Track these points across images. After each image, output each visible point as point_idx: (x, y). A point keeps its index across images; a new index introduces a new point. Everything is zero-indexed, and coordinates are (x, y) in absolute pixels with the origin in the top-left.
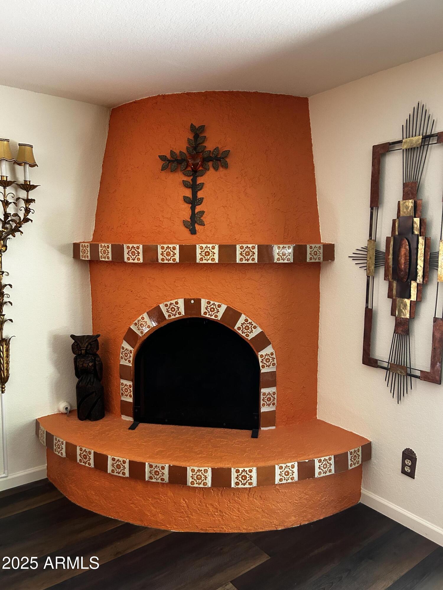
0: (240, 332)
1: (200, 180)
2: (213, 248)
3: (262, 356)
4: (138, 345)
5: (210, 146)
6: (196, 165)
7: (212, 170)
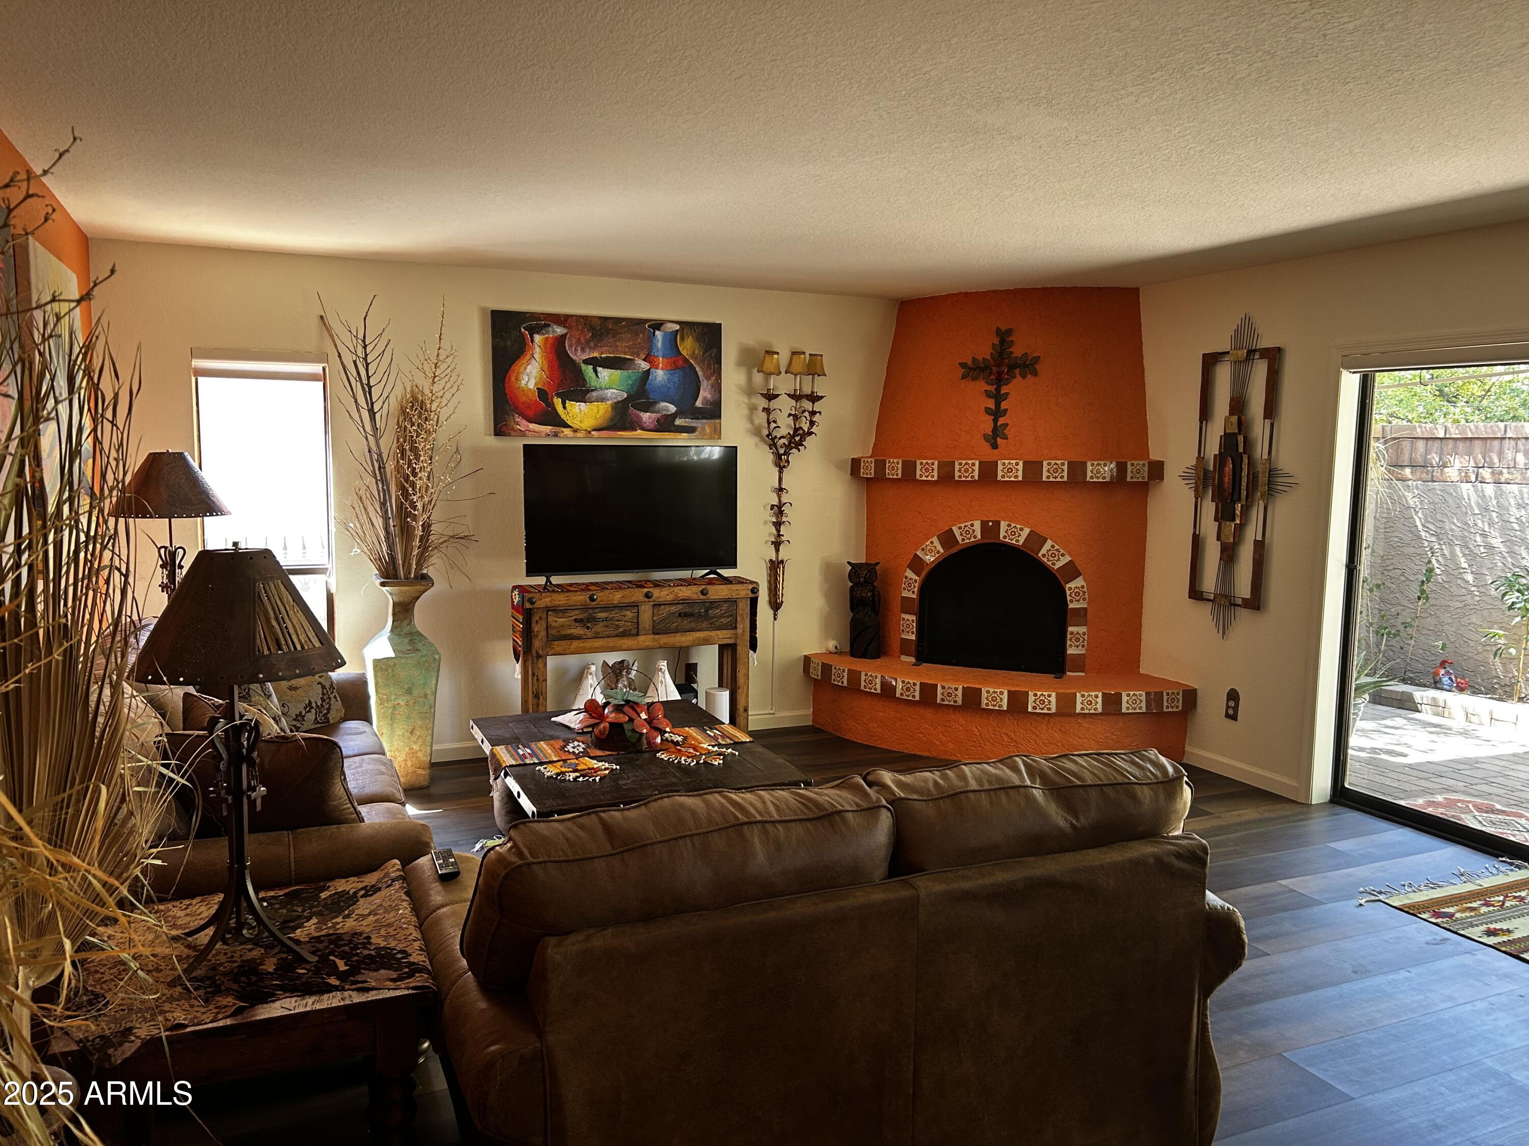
0: (1045, 560)
1: (1004, 390)
2: (1017, 464)
3: (1070, 589)
4: (924, 574)
5: (1017, 351)
6: (1000, 374)
7: (1019, 377)
